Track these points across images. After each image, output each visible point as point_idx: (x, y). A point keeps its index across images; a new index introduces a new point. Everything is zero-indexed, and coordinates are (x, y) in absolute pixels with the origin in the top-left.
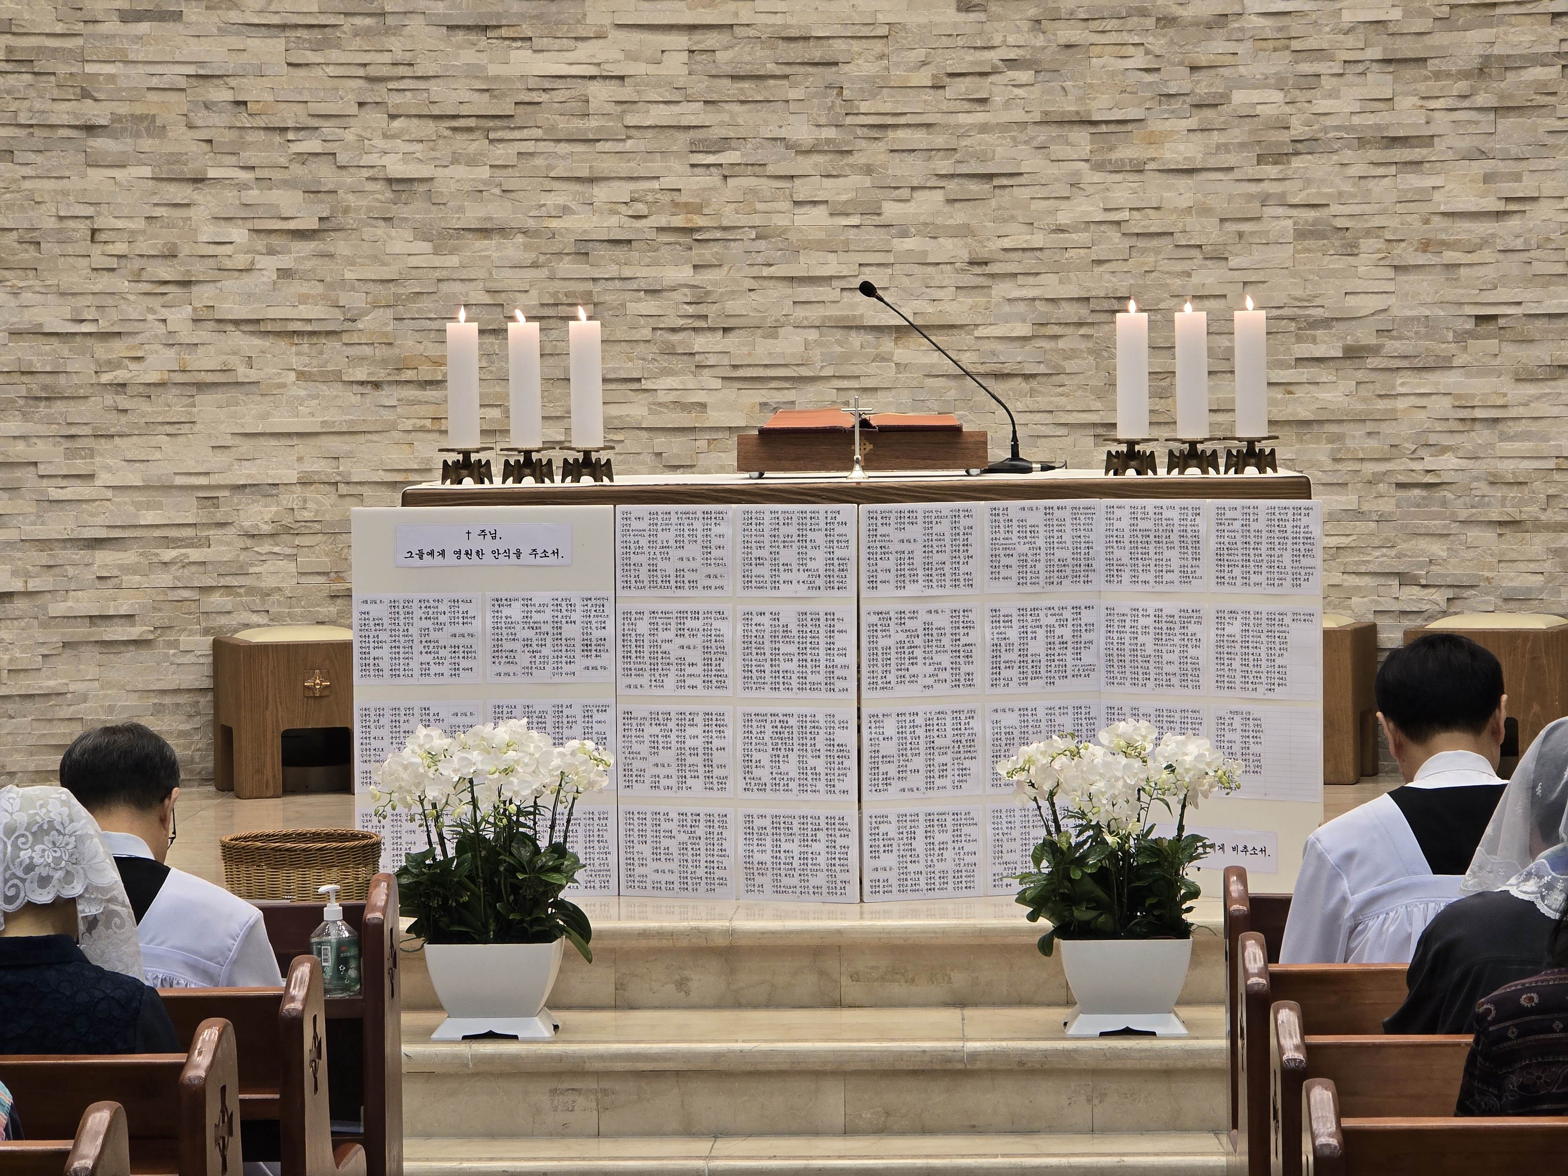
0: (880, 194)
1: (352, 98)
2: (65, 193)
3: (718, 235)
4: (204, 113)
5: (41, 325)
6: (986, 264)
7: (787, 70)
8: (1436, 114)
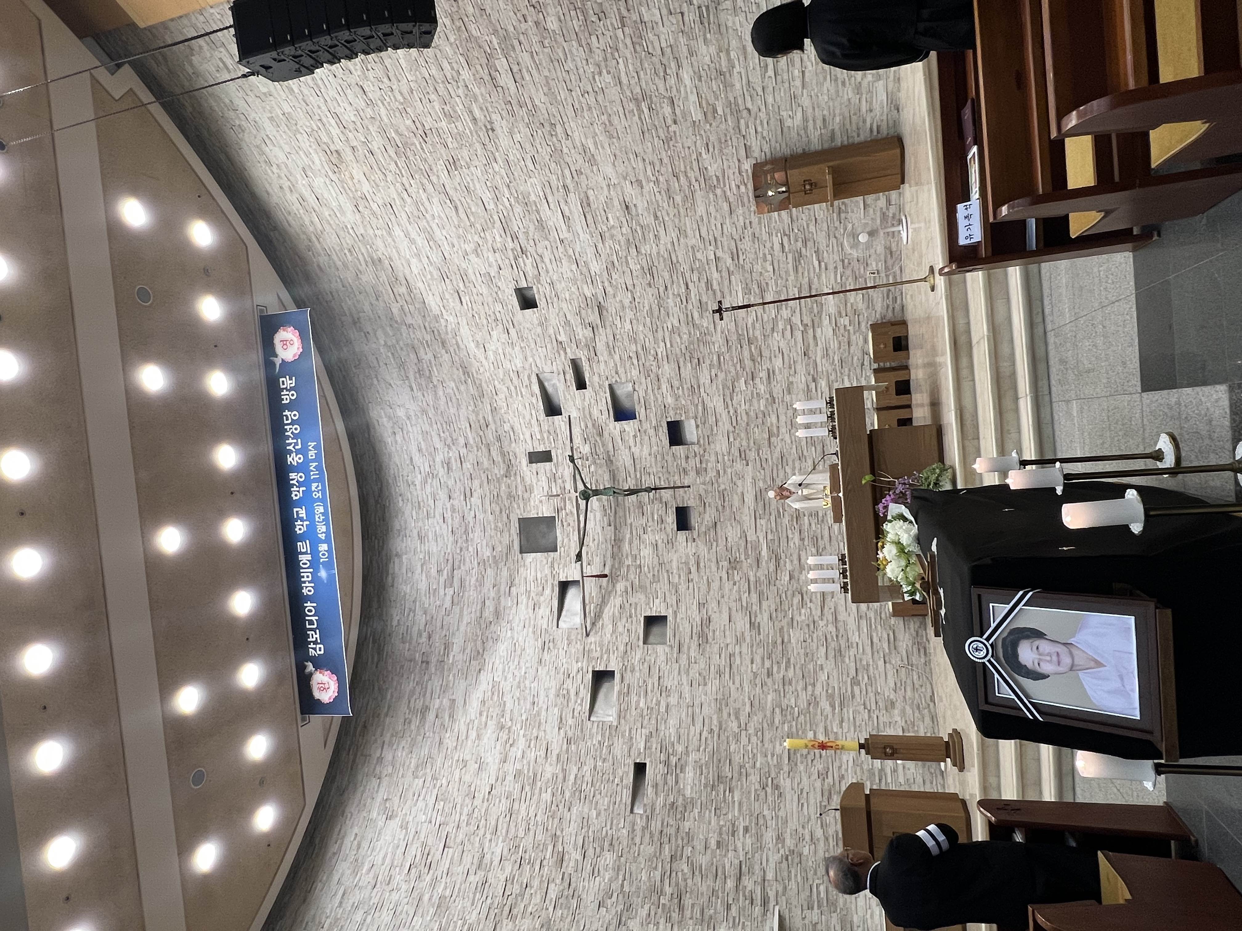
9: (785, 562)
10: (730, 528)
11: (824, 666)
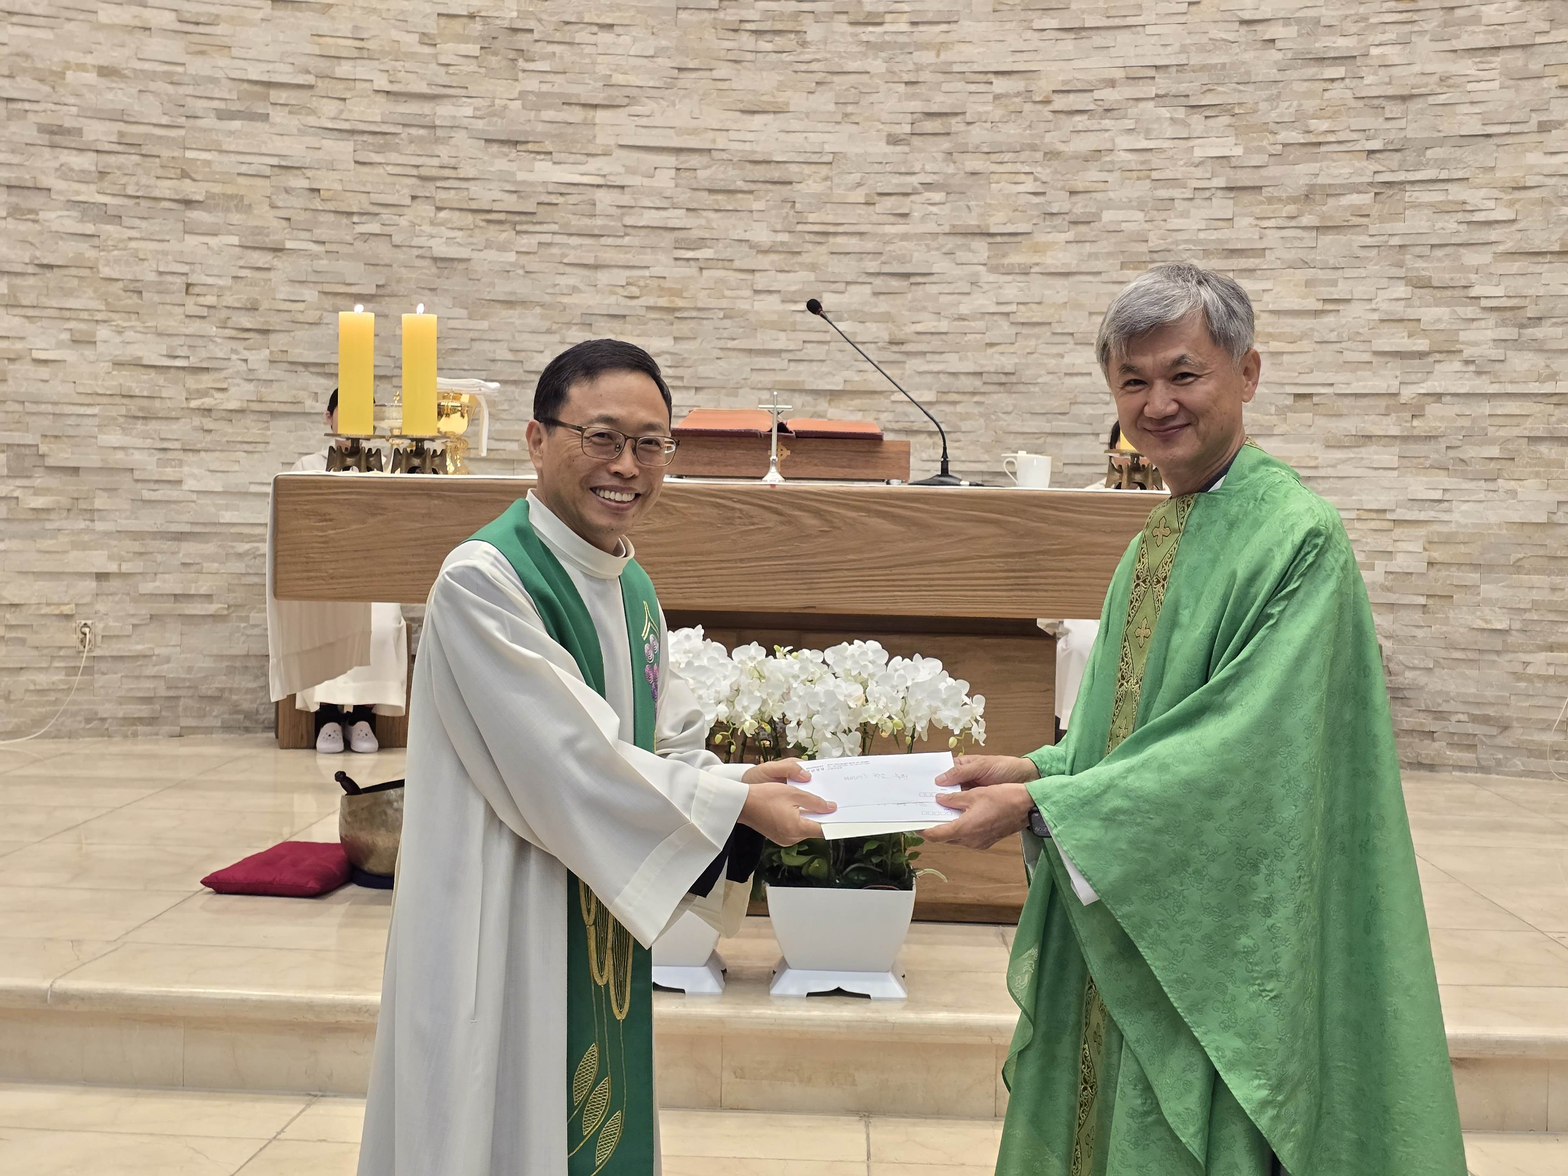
0: (821, 287)
1: (406, 191)
2: (165, 253)
3: (694, 314)
4: (284, 195)
5: (140, 358)
6: (902, 343)
7: (753, 187)
8: (1268, 231)
9: (503, 248)
10: (650, 46)
11: (88, 352)
